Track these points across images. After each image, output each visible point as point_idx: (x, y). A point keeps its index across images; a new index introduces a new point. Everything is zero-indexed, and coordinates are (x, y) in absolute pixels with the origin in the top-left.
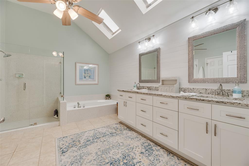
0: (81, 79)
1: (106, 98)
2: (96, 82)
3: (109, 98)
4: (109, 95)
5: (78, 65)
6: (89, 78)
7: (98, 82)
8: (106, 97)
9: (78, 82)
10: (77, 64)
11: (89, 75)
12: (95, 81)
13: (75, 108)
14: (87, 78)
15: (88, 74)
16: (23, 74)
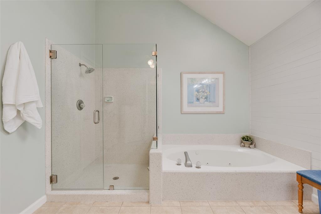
0: (190, 103)
1: (243, 144)
2: (220, 109)
3: (251, 144)
4: (250, 139)
5: (186, 77)
6: (206, 101)
7: (224, 108)
8: (242, 142)
9: (186, 109)
10: (184, 75)
11: (205, 94)
12: (218, 106)
13: (180, 165)
14: (202, 100)
15: (203, 92)
16: (112, 98)
